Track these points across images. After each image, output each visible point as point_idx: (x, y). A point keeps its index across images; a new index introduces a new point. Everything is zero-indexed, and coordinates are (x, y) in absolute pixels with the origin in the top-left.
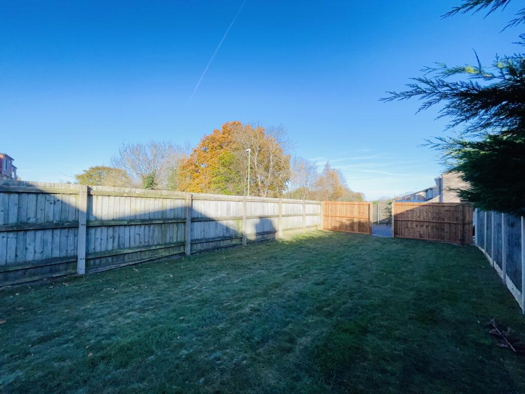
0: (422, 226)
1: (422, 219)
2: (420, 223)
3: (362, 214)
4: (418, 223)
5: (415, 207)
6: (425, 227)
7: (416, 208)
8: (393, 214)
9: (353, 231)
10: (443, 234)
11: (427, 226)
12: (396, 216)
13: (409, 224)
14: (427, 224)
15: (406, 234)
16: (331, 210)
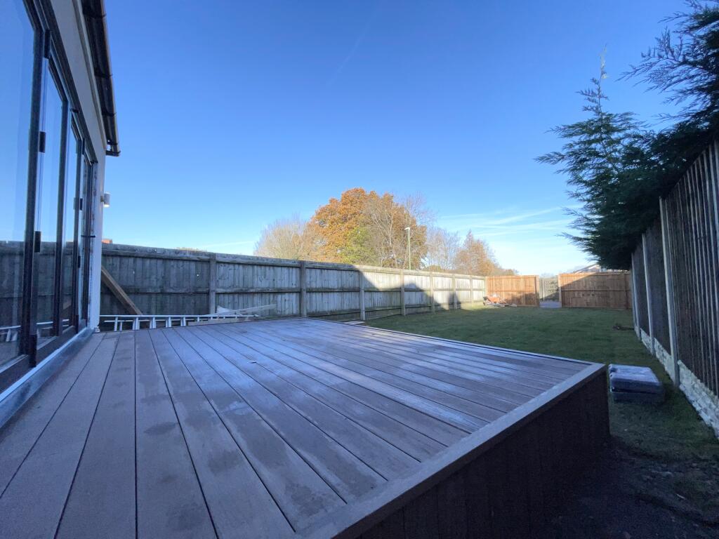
0: (589, 295)
1: (588, 288)
2: (586, 292)
3: (528, 287)
4: (584, 293)
5: (581, 277)
6: (591, 296)
7: (582, 279)
8: (560, 286)
9: (521, 304)
10: (608, 301)
11: (593, 295)
12: (562, 288)
13: (576, 294)
14: (593, 293)
15: (574, 303)
16: (496, 285)
